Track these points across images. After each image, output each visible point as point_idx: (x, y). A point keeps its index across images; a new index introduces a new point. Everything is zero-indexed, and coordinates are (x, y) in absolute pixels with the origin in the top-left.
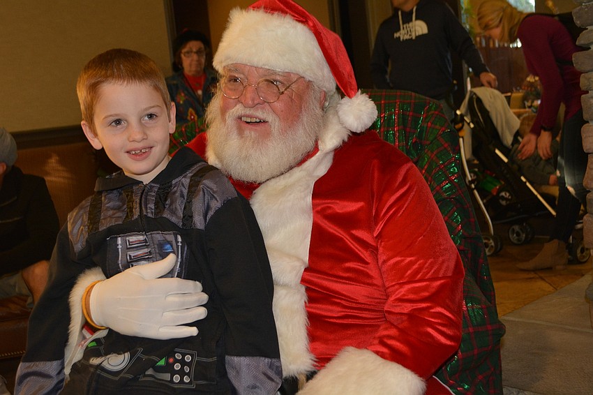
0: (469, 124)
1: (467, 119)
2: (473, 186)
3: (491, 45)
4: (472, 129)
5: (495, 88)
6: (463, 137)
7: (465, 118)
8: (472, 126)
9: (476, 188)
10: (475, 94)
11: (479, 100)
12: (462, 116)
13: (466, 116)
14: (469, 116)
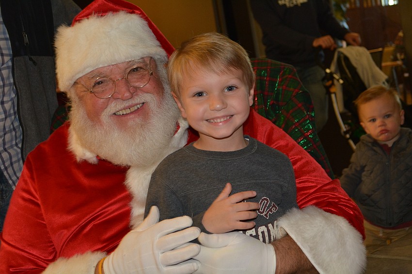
0: (338, 80)
1: (336, 76)
2: (348, 136)
3: (365, 5)
4: (342, 84)
5: (360, 45)
6: (335, 93)
7: (335, 76)
8: (341, 81)
9: (351, 138)
10: (342, 53)
11: (346, 59)
12: (331, 74)
13: (335, 73)
14: (339, 74)
